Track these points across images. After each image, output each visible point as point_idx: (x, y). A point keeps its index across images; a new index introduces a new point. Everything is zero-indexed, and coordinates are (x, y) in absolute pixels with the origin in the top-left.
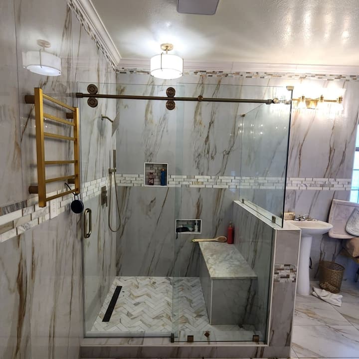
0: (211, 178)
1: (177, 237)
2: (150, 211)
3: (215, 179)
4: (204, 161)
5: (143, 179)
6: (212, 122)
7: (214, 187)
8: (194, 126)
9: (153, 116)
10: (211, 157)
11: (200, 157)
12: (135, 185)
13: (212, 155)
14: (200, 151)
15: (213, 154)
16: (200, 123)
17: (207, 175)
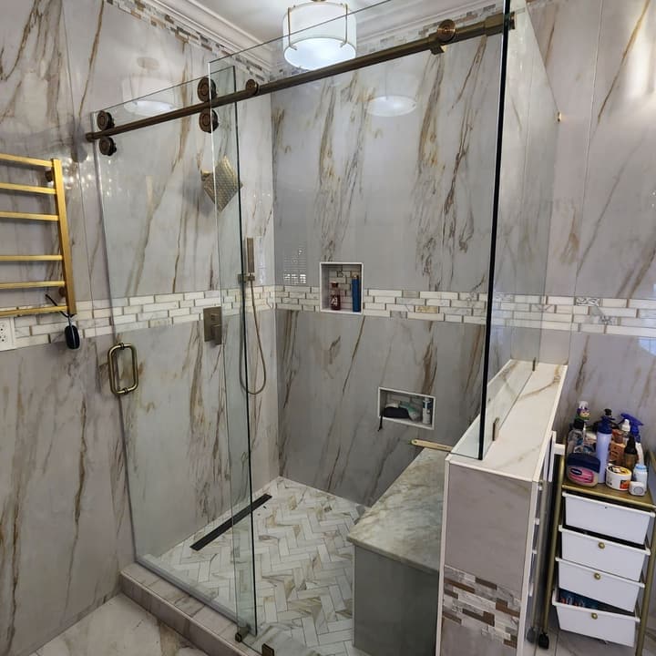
0: (459, 299)
1: (381, 427)
2: (331, 362)
3: (468, 301)
4: (441, 255)
5: (317, 295)
6: (464, 153)
7: (468, 320)
8: (417, 171)
9: (333, 161)
10: (460, 243)
11: (431, 246)
12: (305, 308)
13: (461, 237)
14: (432, 229)
15: (466, 236)
16: (433, 161)
17: (449, 290)
